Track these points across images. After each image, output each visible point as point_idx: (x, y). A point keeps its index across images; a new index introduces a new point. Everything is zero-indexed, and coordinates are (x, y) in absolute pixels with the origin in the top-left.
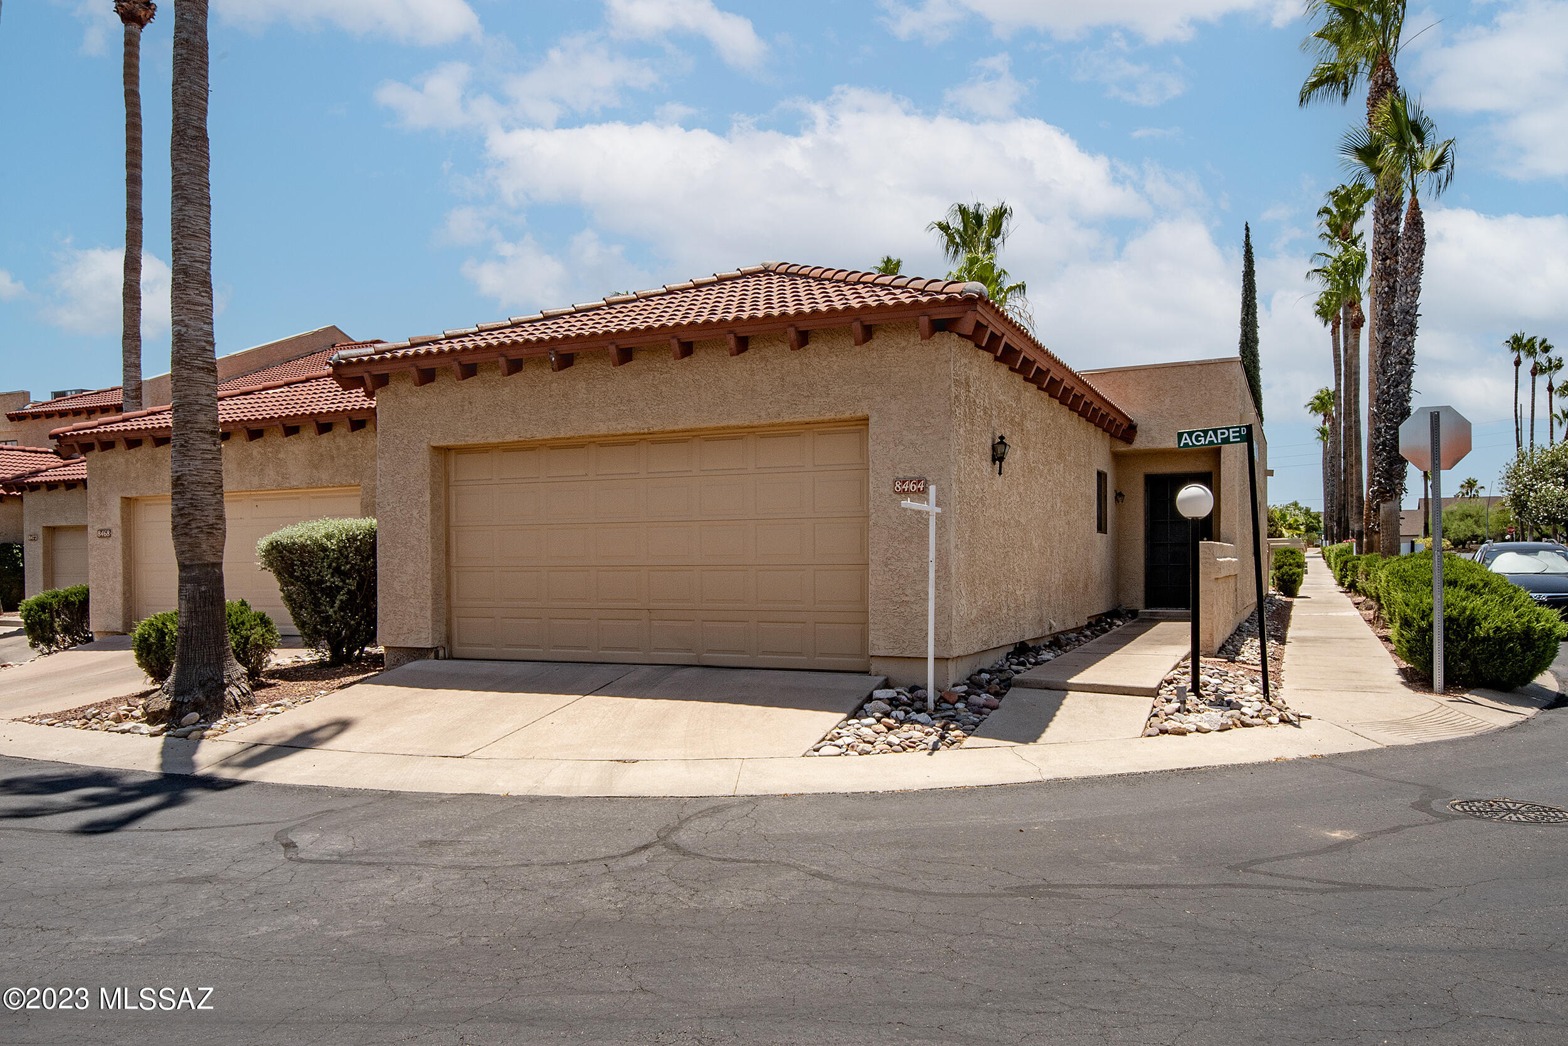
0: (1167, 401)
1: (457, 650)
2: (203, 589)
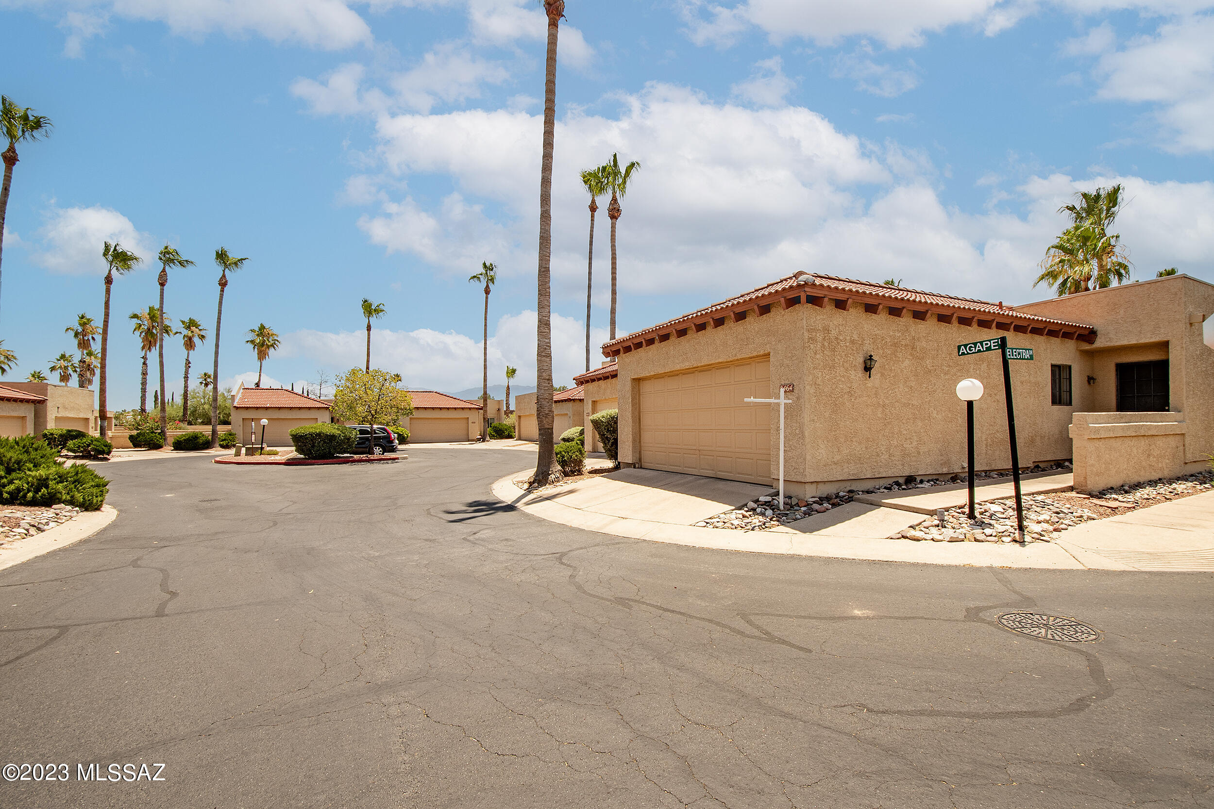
1: (644, 465)
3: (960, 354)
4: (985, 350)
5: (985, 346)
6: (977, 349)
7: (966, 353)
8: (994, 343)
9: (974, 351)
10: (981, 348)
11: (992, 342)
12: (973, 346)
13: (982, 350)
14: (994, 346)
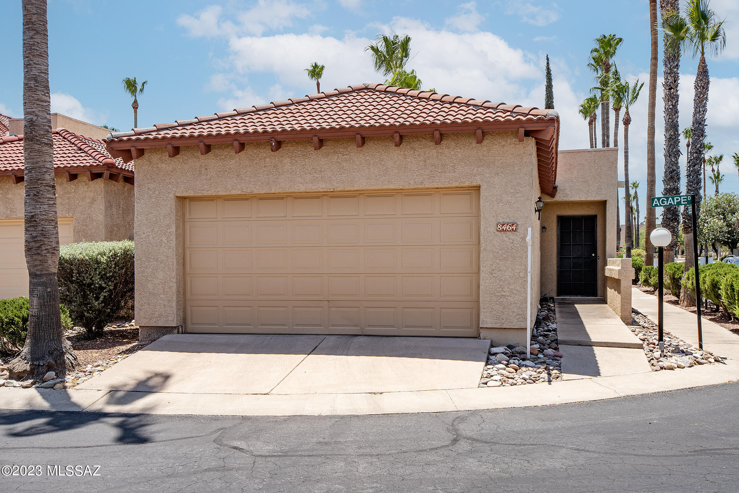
0: (575, 172)
1: (190, 327)
2: (49, 290)
3: (654, 205)
4: (675, 204)
5: (675, 201)
6: (669, 202)
7: (659, 205)
8: (684, 199)
9: (666, 204)
10: (672, 202)
11: (682, 198)
12: (666, 200)
13: (673, 204)
14: (684, 202)
